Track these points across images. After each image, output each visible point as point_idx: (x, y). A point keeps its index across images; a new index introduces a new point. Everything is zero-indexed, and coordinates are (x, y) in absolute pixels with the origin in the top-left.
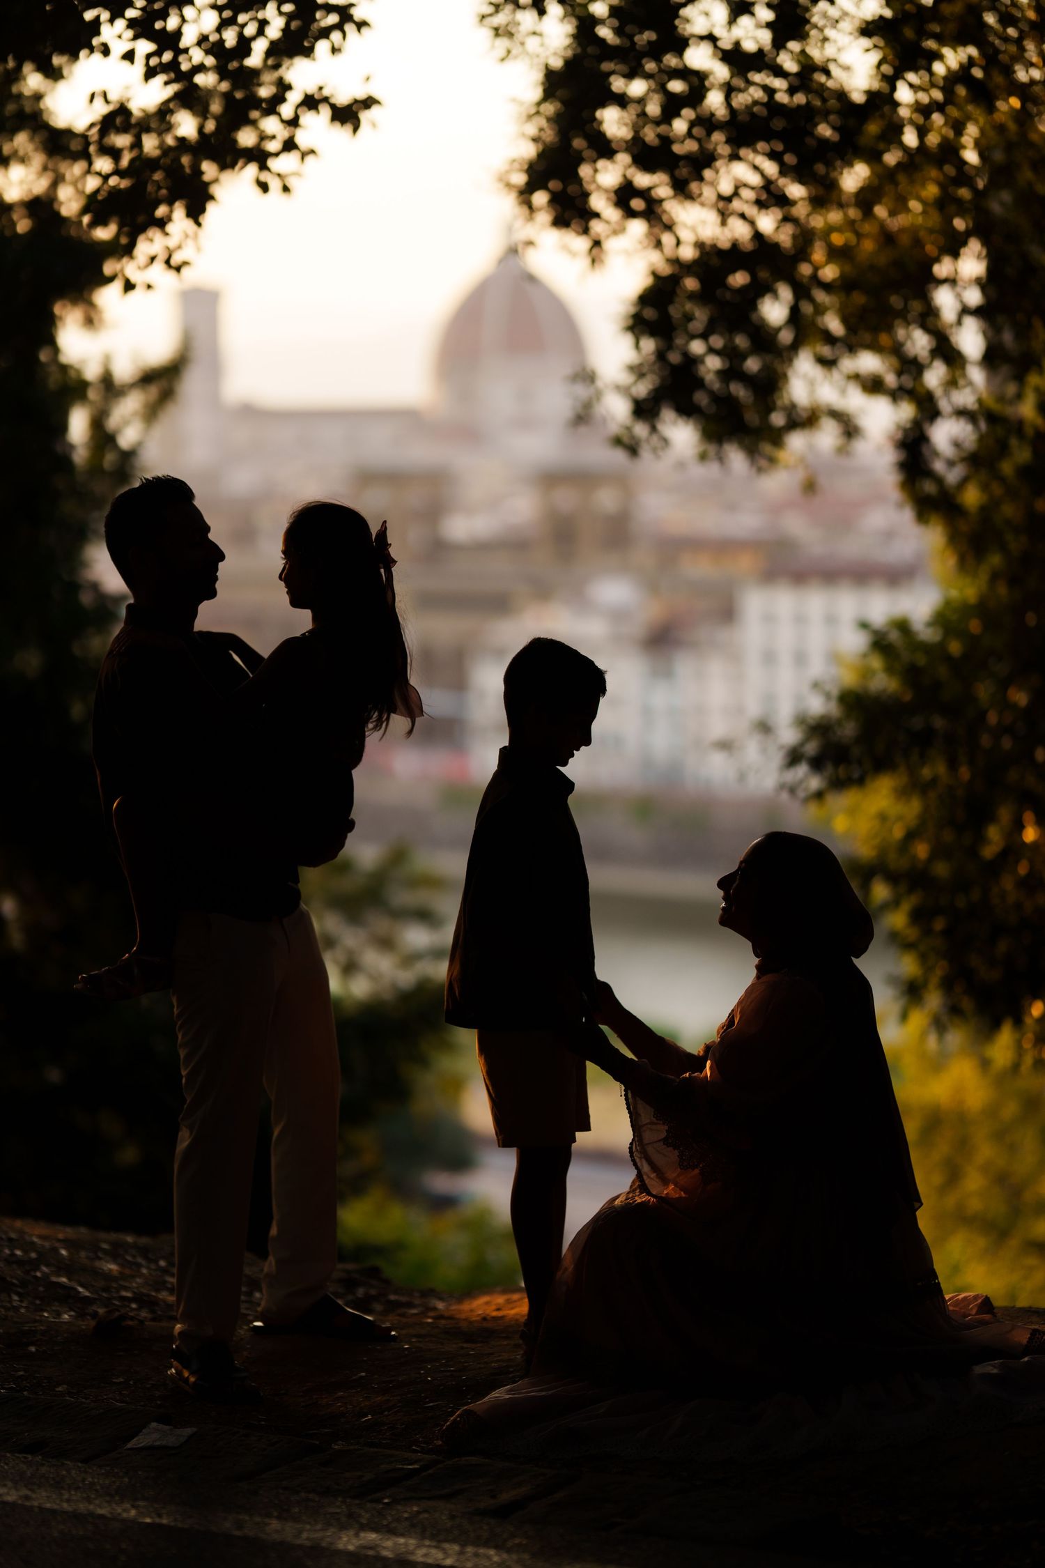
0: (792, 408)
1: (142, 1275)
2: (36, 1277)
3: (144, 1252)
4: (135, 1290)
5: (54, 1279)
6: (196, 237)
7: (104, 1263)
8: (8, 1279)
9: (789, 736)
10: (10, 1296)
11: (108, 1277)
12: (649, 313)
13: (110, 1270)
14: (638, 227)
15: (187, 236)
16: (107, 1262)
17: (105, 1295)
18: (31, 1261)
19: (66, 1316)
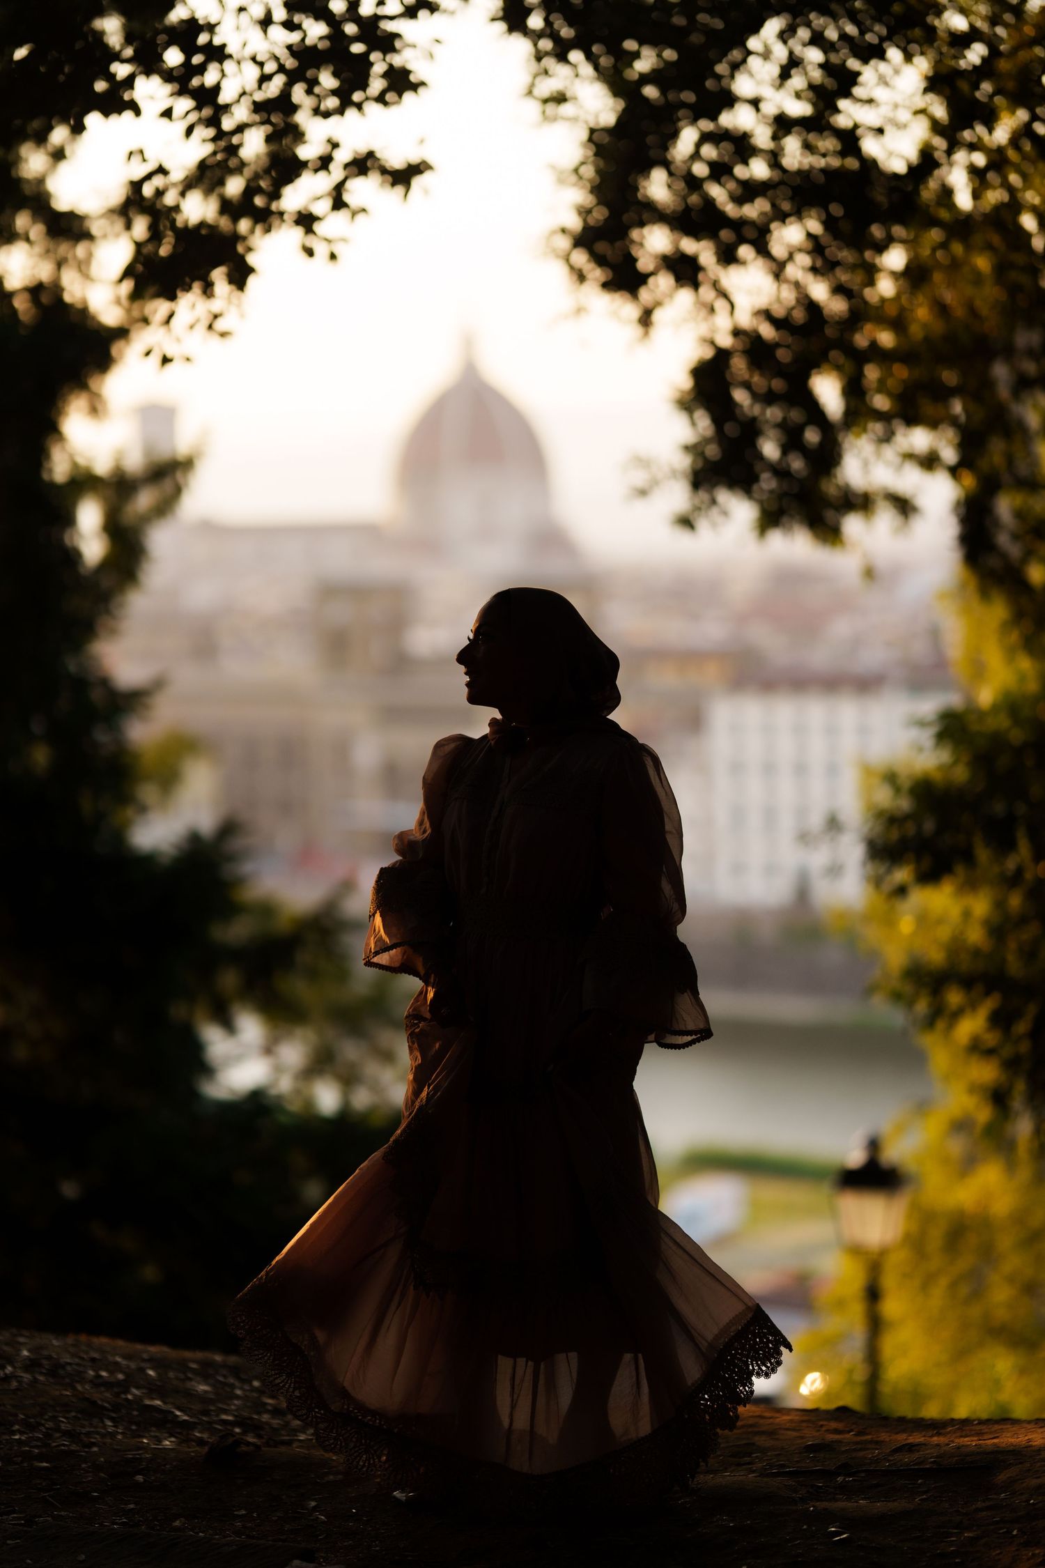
0: (845, 487)
1: (238, 1397)
2: (127, 1400)
3: (235, 1371)
4: (236, 1413)
5: (148, 1402)
6: (239, 303)
7: (196, 1384)
8: (100, 1403)
10: (103, 1422)
11: (203, 1399)
13: (206, 1392)
14: (685, 297)
16: (199, 1383)
17: (204, 1418)
18: (119, 1383)
19: (168, 1443)
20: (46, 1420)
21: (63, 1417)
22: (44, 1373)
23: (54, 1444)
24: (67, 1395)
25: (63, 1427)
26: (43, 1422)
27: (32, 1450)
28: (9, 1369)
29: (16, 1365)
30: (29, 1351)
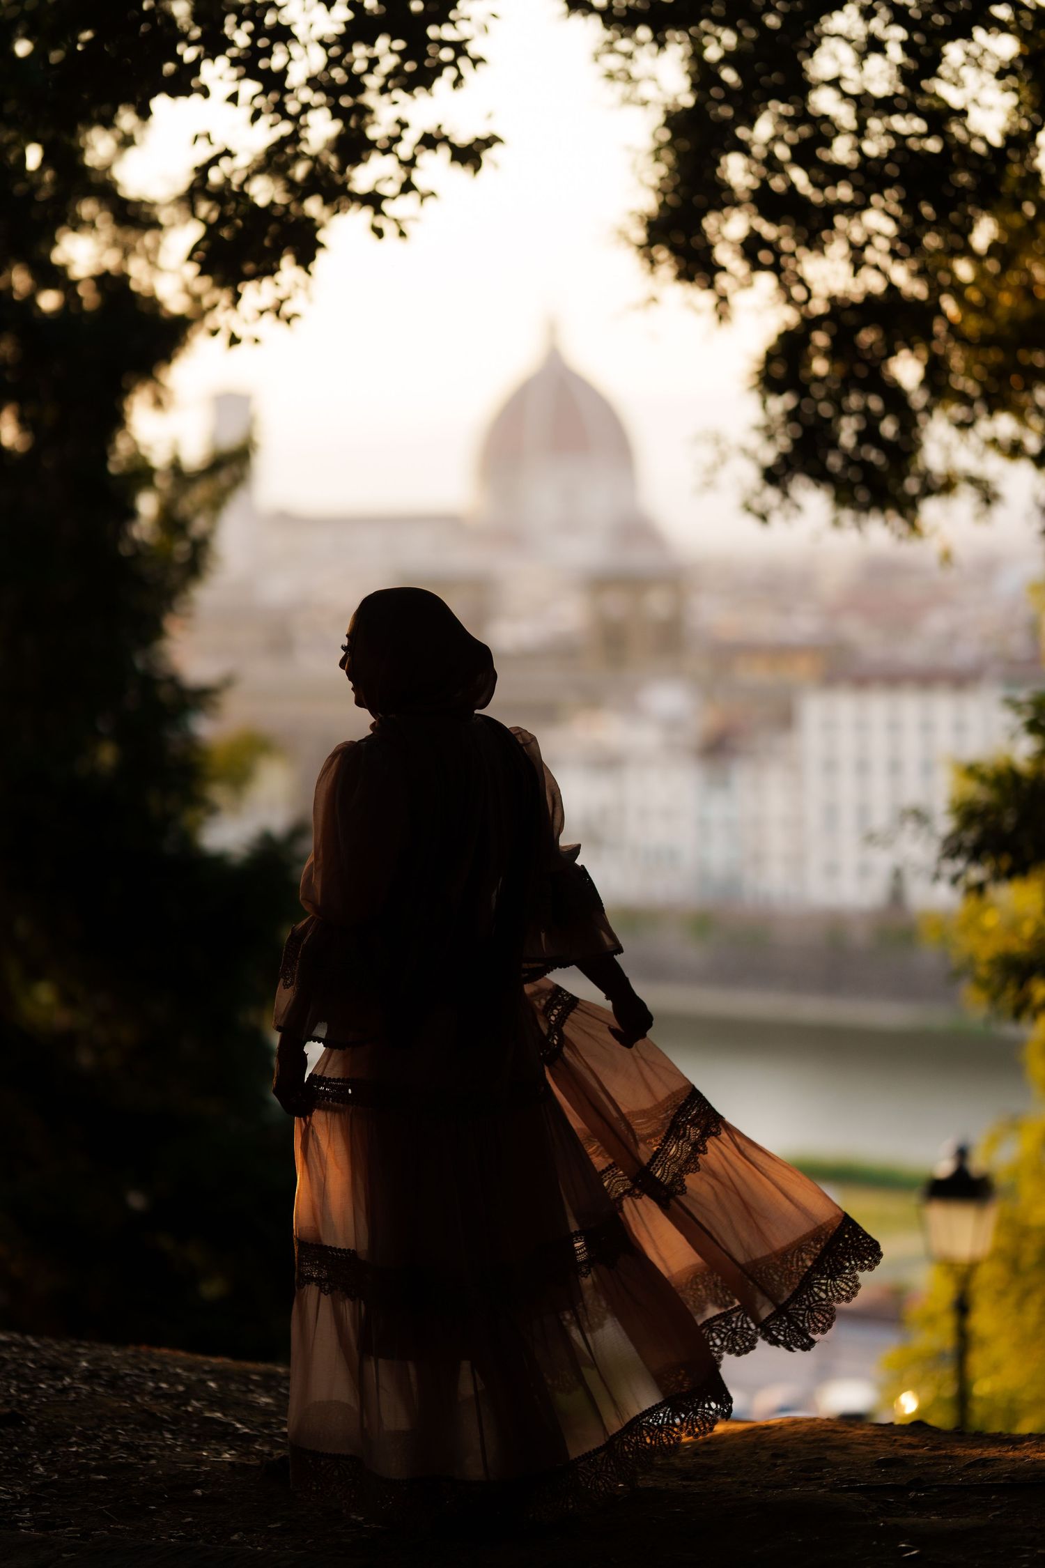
0: (926, 476)
2: (187, 1412)
5: (208, 1414)
6: (306, 288)
7: (257, 1396)
8: (159, 1415)
9: (945, 824)
10: (162, 1434)
11: (265, 1411)
12: (779, 370)
13: (267, 1404)
14: (766, 281)
15: (297, 285)
16: (261, 1395)
17: (266, 1431)
18: (179, 1395)
19: (228, 1456)
20: (104, 1432)
21: (122, 1430)
22: (102, 1384)
23: (112, 1457)
24: (125, 1407)
25: (121, 1439)
26: (101, 1434)
27: (89, 1462)
28: (68, 1380)
29: (75, 1376)
30: (88, 1362)
